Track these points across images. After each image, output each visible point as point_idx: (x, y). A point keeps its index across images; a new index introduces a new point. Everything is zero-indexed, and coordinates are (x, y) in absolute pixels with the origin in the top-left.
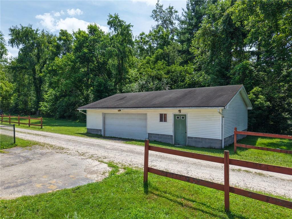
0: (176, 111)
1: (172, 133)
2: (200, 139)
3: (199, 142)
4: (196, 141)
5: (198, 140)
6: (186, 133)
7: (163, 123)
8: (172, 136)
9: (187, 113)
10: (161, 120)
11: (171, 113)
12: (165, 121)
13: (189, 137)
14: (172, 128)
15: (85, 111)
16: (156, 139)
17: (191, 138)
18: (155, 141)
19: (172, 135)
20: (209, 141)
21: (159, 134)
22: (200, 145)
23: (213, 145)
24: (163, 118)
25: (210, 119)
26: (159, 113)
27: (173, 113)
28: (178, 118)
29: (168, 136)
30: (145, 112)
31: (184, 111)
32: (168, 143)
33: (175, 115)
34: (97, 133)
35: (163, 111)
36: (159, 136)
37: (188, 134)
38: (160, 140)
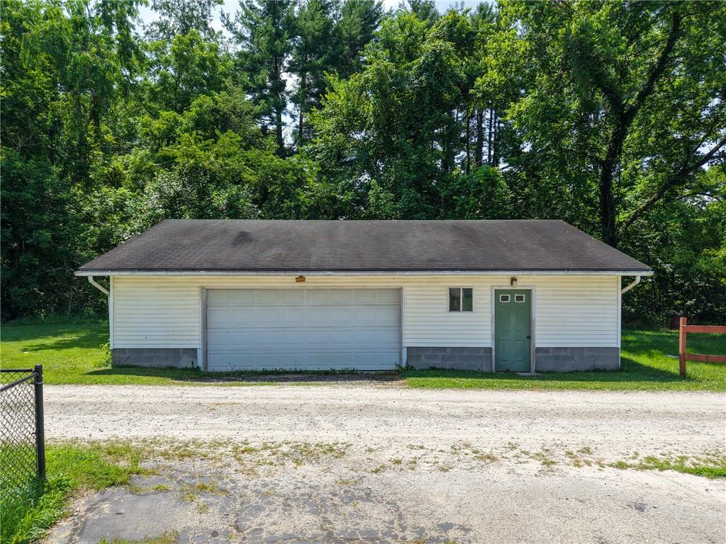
0: (501, 279)
1: (490, 341)
2: (569, 351)
3: (565, 357)
4: (557, 358)
5: (563, 354)
6: (529, 337)
7: (461, 316)
8: (489, 350)
9: (534, 286)
10: (454, 307)
11: (485, 285)
12: (469, 307)
13: (539, 350)
14: (490, 328)
15: (105, 281)
16: (438, 363)
17: (546, 350)
18: (434, 369)
19: (491, 348)
20: (590, 353)
21: (444, 349)
22: (568, 367)
23: (600, 364)
24: (460, 300)
25: (591, 300)
26: (443, 286)
27: (492, 286)
28: (505, 298)
29: (478, 349)
30: (397, 285)
31: (525, 280)
32: (477, 370)
33: (497, 292)
34: (174, 364)
35: (460, 280)
36: (445, 352)
37: (537, 341)
38: (448, 365)
